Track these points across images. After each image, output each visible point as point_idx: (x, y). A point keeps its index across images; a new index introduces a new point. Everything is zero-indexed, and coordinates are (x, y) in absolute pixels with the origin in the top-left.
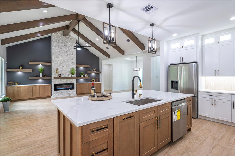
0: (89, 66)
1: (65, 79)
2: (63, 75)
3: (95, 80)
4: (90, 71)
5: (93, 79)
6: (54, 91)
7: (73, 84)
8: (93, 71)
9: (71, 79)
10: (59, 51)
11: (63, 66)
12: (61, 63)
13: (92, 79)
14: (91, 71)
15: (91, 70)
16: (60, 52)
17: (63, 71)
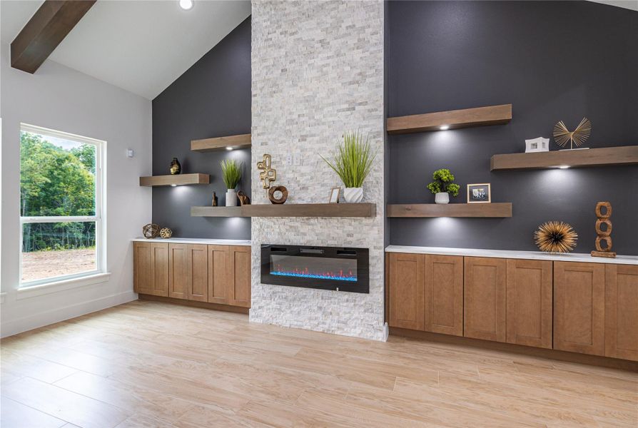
0: (503, 112)
1: (313, 221)
2: (303, 195)
3: (570, 238)
4: (522, 149)
5: (559, 228)
6: (261, 286)
7: (361, 255)
8: (553, 147)
9: (347, 220)
10: (283, 51)
11: (303, 138)
12: (291, 122)
13: (542, 224)
14: (529, 150)
15: (528, 143)
16: (286, 55)
17: (304, 169)
